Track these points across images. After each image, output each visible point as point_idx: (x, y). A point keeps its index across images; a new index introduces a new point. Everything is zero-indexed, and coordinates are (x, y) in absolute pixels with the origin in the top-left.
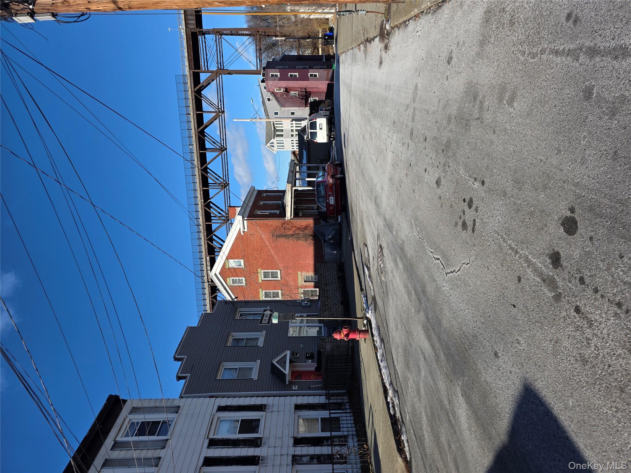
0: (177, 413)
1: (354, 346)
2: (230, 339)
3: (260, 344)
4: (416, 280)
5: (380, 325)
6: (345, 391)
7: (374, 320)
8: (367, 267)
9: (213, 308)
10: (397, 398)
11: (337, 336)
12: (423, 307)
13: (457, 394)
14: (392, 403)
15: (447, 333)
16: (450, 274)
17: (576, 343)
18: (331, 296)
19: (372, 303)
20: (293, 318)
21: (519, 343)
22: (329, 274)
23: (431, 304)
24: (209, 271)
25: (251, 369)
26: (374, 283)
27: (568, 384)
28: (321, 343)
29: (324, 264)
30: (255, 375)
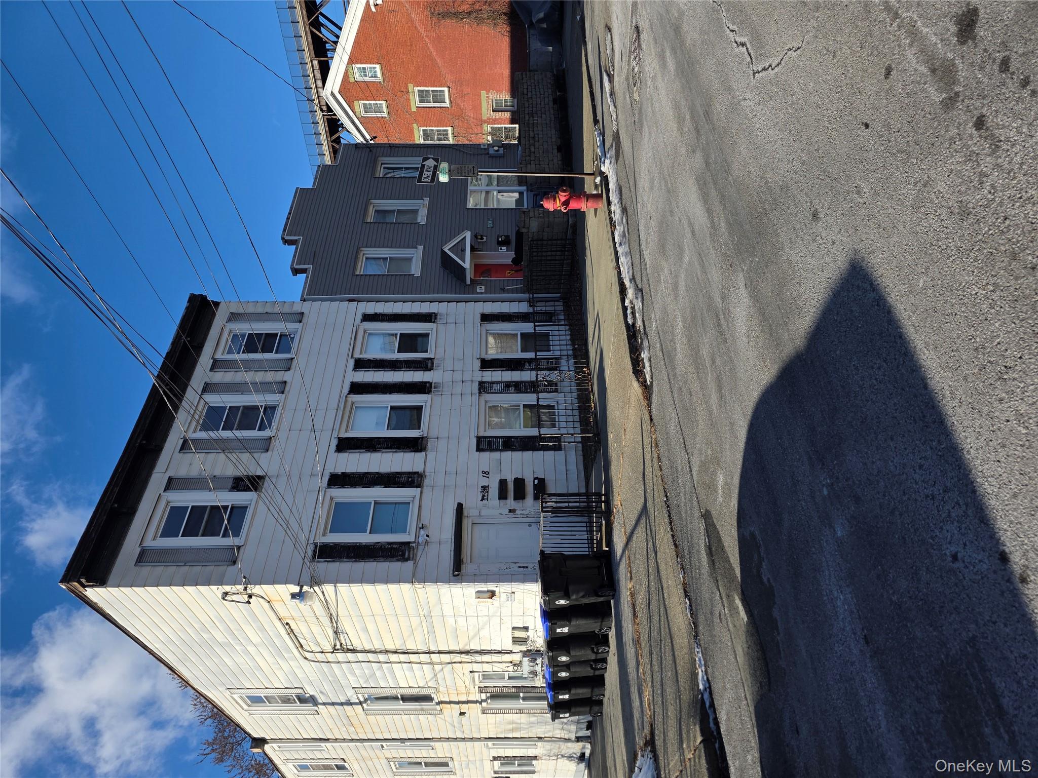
0: (300, 322)
1: (577, 221)
2: (371, 211)
3: (422, 219)
4: (696, 91)
5: (622, 184)
6: (558, 295)
7: (614, 177)
8: (609, 75)
9: (335, 157)
10: (640, 299)
11: (549, 205)
12: (702, 143)
13: (737, 284)
14: (631, 307)
15: (738, 186)
16: (761, 74)
17: (959, 184)
18: (541, 136)
19: (612, 146)
20: (474, 174)
21: (858, 193)
22: (538, 93)
23: (716, 136)
24: (320, 90)
25: (409, 260)
26: (619, 107)
27: (926, 253)
28: (523, 219)
29: (528, 73)
30: (416, 269)
